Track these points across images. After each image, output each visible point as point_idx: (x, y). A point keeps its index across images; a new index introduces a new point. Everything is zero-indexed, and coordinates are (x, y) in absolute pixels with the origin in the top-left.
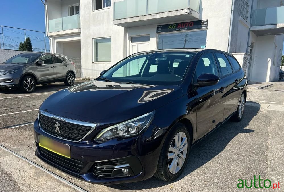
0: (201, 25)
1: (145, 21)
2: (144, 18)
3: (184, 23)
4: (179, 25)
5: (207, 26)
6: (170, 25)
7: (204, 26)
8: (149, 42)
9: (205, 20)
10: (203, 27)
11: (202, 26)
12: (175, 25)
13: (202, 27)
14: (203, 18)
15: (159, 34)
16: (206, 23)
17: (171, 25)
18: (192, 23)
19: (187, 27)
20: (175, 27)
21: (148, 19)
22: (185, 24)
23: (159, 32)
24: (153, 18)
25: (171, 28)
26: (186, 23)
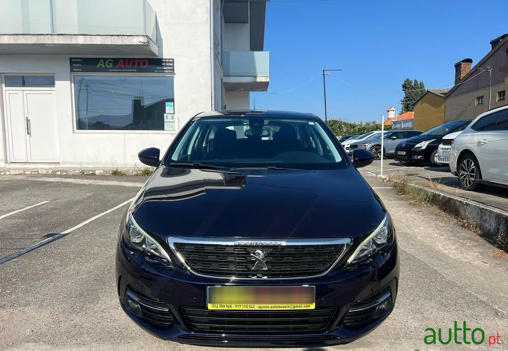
0: (163, 66)
1: (47, 45)
2: (48, 40)
3: (129, 59)
4: (119, 63)
5: (173, 70)
6: (100, 59)
7: (168, 70)
8: (53, 89)
9: (169, 59)
10: (166, 70)
11: (164, 68)
12: (112, 61)
13: (164, 70)
14: (166, 55)
15: (74, 74)
16: (172, 64)
17: (102, 61)
18: (146, 61)
19: (136, 67)
20: (112, 64)
21: (56, 42)
22: (132, 61)
23: (75, 71)
24: (69, 42)
25: (103, 66)
26: (134, 60)
